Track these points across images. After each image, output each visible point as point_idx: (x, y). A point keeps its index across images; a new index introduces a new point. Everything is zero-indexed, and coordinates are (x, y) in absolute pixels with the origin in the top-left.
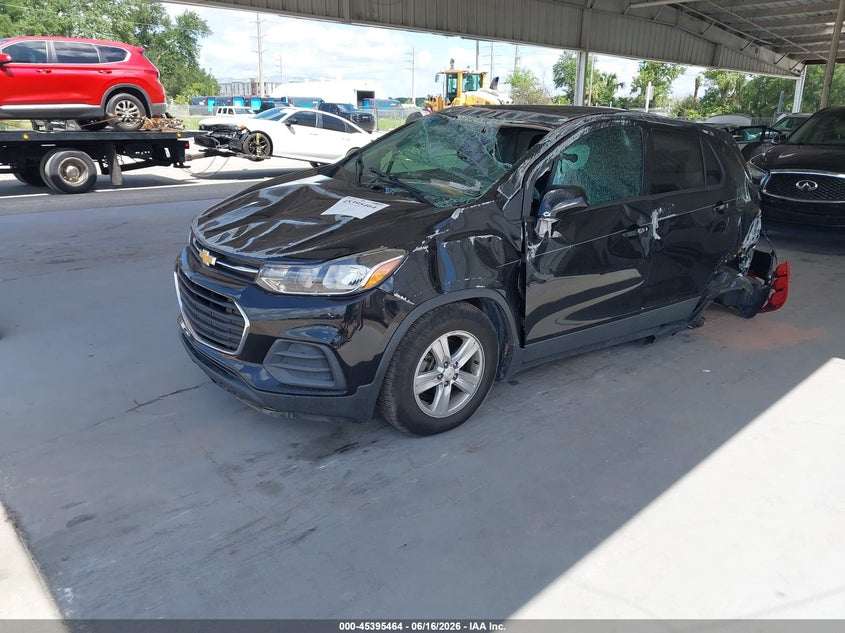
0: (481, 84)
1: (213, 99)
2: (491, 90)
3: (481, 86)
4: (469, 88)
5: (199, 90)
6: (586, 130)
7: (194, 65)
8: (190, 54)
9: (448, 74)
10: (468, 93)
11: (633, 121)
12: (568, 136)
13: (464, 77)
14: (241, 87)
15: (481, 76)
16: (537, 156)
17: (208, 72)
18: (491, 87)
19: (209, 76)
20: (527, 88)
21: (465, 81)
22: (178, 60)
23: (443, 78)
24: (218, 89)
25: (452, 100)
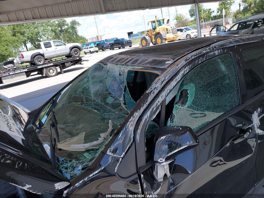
0: (163, 23)
1: (84, 44)
2: (167, 24)
3: (164, 24)
4: (160, 25)
5: (81, 42)
6: (187, 69)
7: (77, 36)
8: (75, 33)
9: (152, 22)
10: (160, 27)
11: (223, 49)
12: (171, 79)
13: (157, 22)
14: (94, 38)
15: (163, 20)
16: (145, 106)
17: (83, 36)
18: (167, 23)
19: (84, 37)
20: (181, 20)
21: (158, 23)
22: (72, 35)
23: (150, 24)
24: (87, 40)
25: (154, 30)
